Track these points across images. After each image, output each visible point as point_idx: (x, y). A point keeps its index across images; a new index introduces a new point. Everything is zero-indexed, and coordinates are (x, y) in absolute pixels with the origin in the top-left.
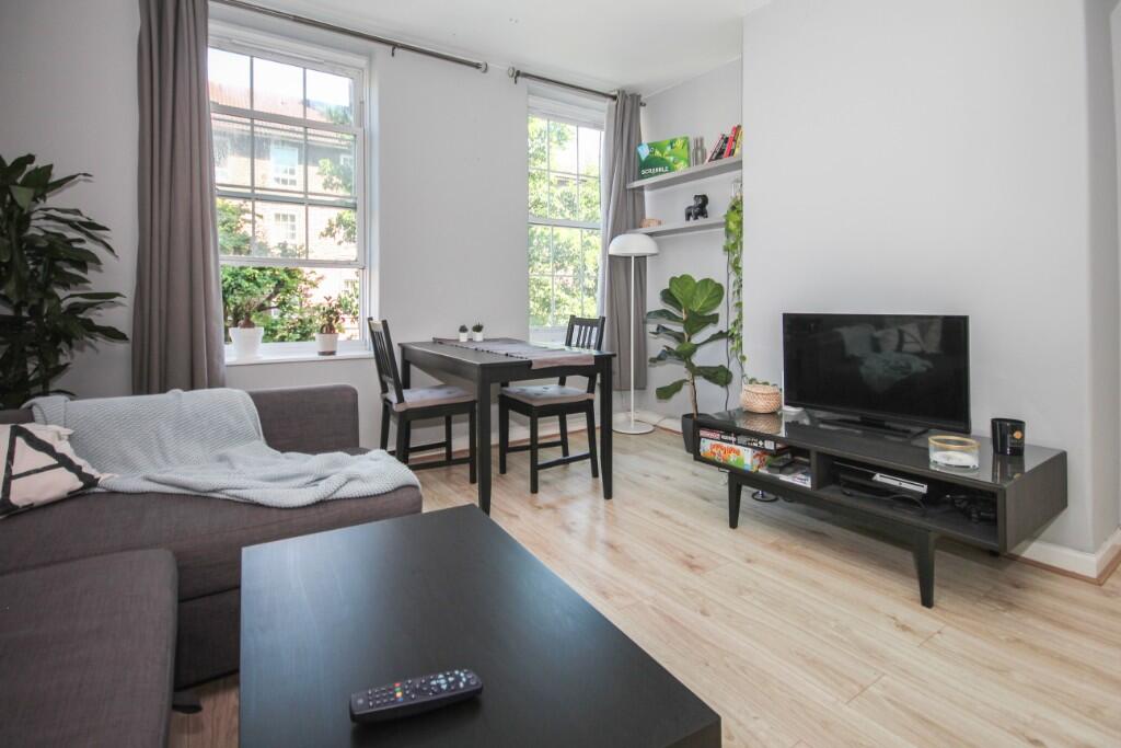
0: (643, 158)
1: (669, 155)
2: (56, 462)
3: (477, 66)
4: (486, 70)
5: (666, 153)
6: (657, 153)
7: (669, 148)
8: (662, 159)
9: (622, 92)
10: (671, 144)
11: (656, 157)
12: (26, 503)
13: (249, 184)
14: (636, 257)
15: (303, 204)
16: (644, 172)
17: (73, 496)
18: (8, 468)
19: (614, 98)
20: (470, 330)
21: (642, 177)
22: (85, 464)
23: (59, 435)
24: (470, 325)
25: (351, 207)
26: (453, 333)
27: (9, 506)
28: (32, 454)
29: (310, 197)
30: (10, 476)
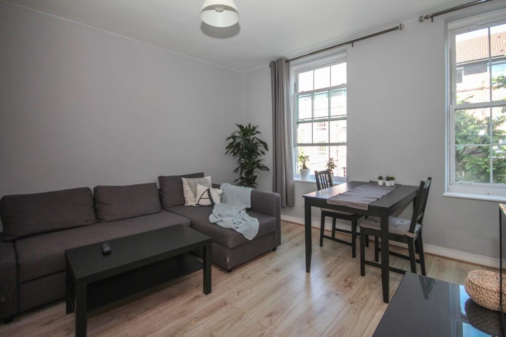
2: (208, 197)
3: (396, 28)
4: (401, 29)
12: (201, 204)
13: (311, 117)
17: (209, 206)
18: (201, 196)
20: (384, 179)
22: (217, 200)
23: (216, 192)
24: (384, 176)
25: (345, 119)
26: (375, 179)
27: (198, 204)
28: (206, 195)
29: (332, 117)
30: (201, 198)
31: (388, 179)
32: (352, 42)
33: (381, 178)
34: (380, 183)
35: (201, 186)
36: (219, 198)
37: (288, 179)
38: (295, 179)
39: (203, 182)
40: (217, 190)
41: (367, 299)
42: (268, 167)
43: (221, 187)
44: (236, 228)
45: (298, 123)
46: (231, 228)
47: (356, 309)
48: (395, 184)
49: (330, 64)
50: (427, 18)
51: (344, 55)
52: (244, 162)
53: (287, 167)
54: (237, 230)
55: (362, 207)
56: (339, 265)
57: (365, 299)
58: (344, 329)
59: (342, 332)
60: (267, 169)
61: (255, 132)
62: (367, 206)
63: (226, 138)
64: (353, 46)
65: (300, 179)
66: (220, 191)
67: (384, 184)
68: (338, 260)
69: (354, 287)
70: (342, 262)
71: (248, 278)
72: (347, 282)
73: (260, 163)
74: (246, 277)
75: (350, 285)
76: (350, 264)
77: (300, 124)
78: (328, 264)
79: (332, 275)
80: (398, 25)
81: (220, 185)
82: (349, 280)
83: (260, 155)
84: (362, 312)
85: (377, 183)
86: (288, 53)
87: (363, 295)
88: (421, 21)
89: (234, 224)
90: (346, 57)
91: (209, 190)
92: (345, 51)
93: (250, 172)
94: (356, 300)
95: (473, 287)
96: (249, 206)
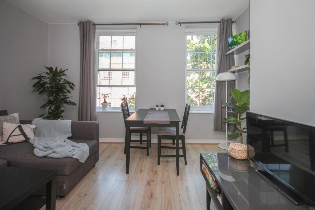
0: (230, 43)
1: (239, 40)
2: (21, 134)
3: (165, 24)
4: (167, 25)
5: (238, 39)
6: (235, 40)
7: (239, 37)
8: (237, 42)
9: (223, 20)
10: (240, 35)
11: (235, 41)
12: (11, 142)
13: (109, 67)
14: (227, 81)
15: (121, 71)
16: (230, 48)
17: (23, 142)
18: (11, 134)
19: (220, 22)
20: (159, 106)
21: (229, 50)
22: (30, 135)
23: (29, 127)
24: (159, 105)
25: (134, 70)
26: (154, 107)
27: (7, 142)
28: (18, 132)
29: (123, 69)
30: (10, 136)
31: (162, 106)
32: (140, 24)
33: (157, 106)
34: (157, 108)
35: (8, 124)
36: (33, 133)
37: (92, 111)
38: (97, 110)
39: (10, 120)
40: (29, 125)
41: (169, 177)
42: (75, 103)
43: (33, 122)
44: (72, 155)
45: (99, 70)
46: (68, 156)
47: (168, 185)
48: (164, 109)
49: (123, 34)
50: (179, 23)
51: (135, 31)
52: (53, 99)
53: (92, 102)
54: (73, 157)
55: (165, 122)
56: (143, 163)
57: (168, 178)
58: (170, 200)
59: (170, 203)
60: (74, 104)
61: (63, 74)
62: (169, 122)
63: (33, 78)
64: (140, 27)
65: (101, 110)
66: (33, 126)
67: (159, 109)
68: (141, 160)
69: (159, 173)
70: (144, 160)
71: (84, 195)
72: (153, 172)
73: (68, 99)
74: (83, 195)
75: (156, 172)
76: (148, 160)
77: (100, 71)
78: (136, 164)
79: (143, 170)
80: (166, 22)
81: (32, 121)
82: (154, 169)
83: (67, 93)
84: (172, 185)
85: (156, 109)
86: (96, 19)
87: (166, 176)
88: (177, 24)
89: (70, 152)
90: (136, 33)
91: (20, 127)
92: (136, 28)
93: (58, 107)
94: (164, 180)
95: (235, 152)
96: (70, 135)
